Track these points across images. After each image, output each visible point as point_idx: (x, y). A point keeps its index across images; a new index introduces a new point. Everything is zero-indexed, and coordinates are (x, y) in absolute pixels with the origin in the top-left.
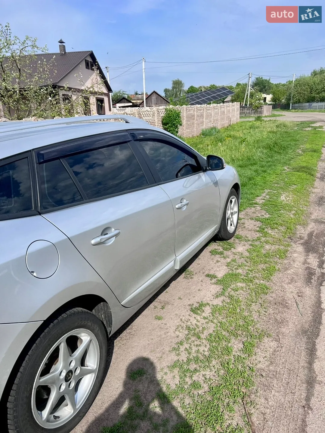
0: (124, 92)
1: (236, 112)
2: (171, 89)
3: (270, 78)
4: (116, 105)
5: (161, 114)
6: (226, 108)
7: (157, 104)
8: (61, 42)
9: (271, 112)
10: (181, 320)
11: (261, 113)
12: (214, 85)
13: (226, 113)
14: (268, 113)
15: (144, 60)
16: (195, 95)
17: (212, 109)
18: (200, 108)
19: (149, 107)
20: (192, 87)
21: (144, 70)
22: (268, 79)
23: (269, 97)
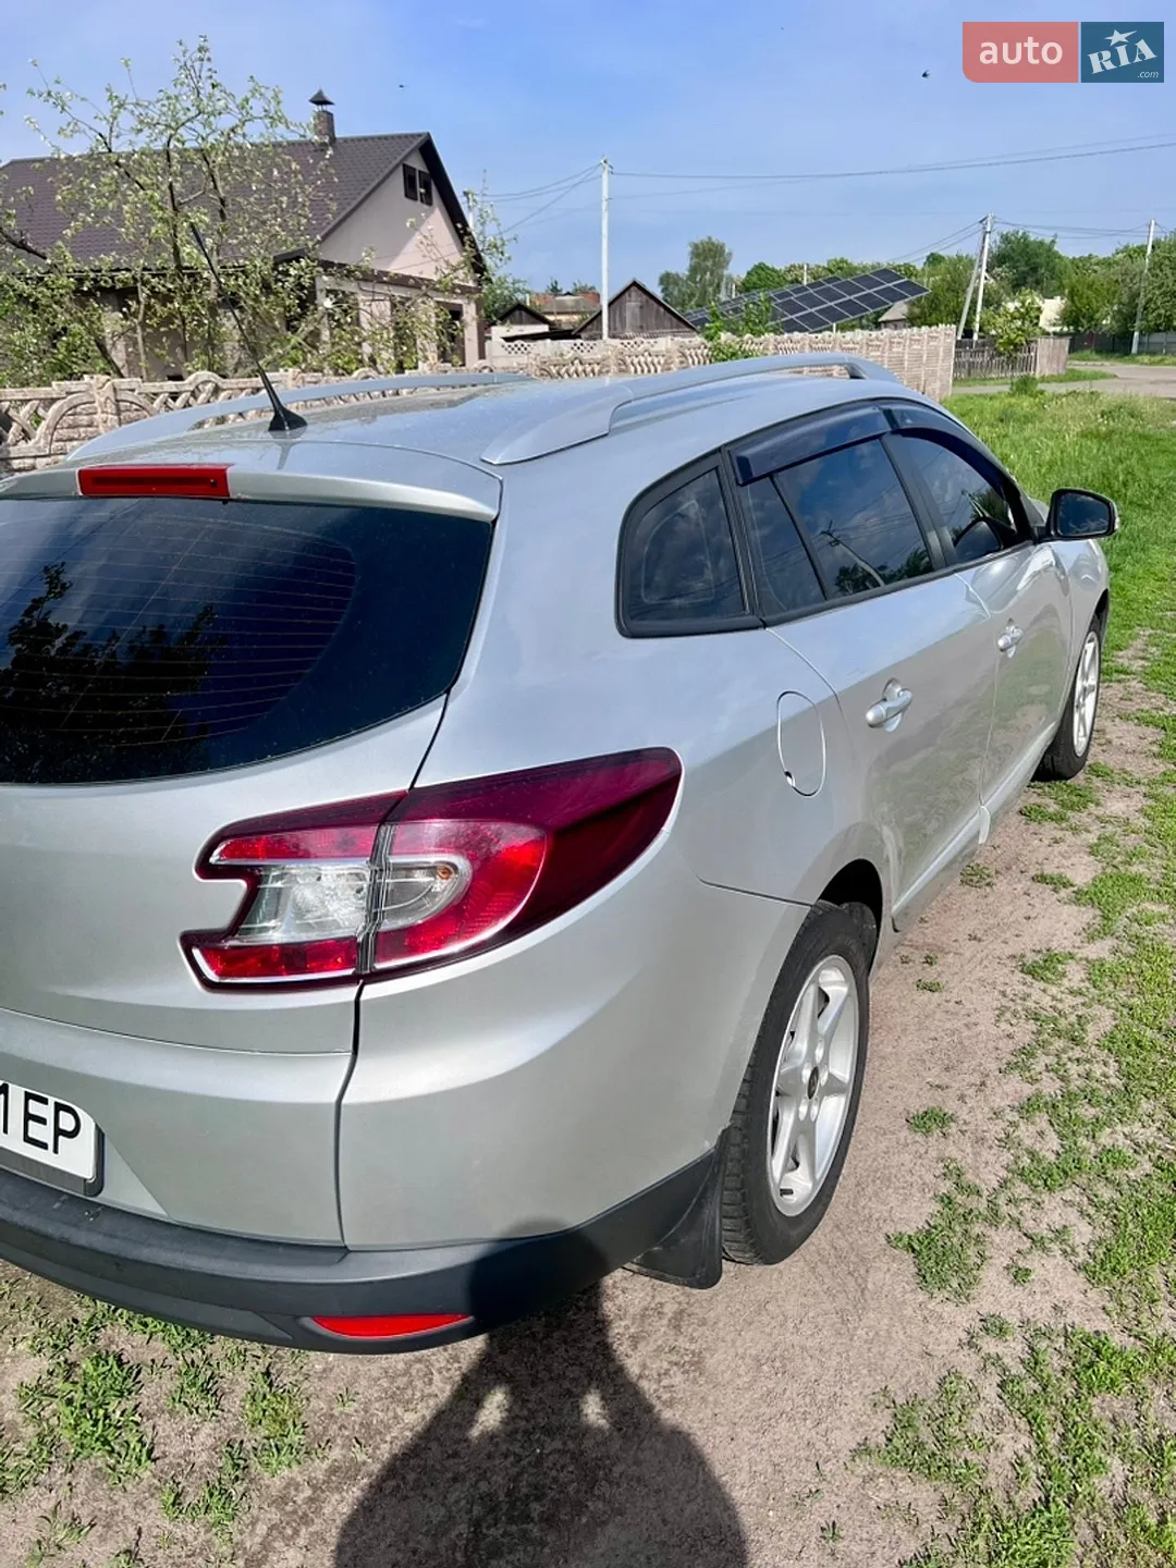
0: (519, 281)
1: (943, 361)
2: (687, 273)
3: (1056, 236)
4: (490, 332)
5: (693, 363)
6: (911, 345)
7: (641, 327)
8: (320, 100)
9: (1065, 364)
10: (1004, 994)
11: (1027, 364)
12: (842, 261)
13: (906, 363)
14: (1055, 366)
15: (608, 168)
16: (780, 296)
17: (861, 348)
18: (820, 345)
19: (621, 338)
20: (760, 268)
21: (604, 204)
22: (1048, 241)
23: (1051, 309)
